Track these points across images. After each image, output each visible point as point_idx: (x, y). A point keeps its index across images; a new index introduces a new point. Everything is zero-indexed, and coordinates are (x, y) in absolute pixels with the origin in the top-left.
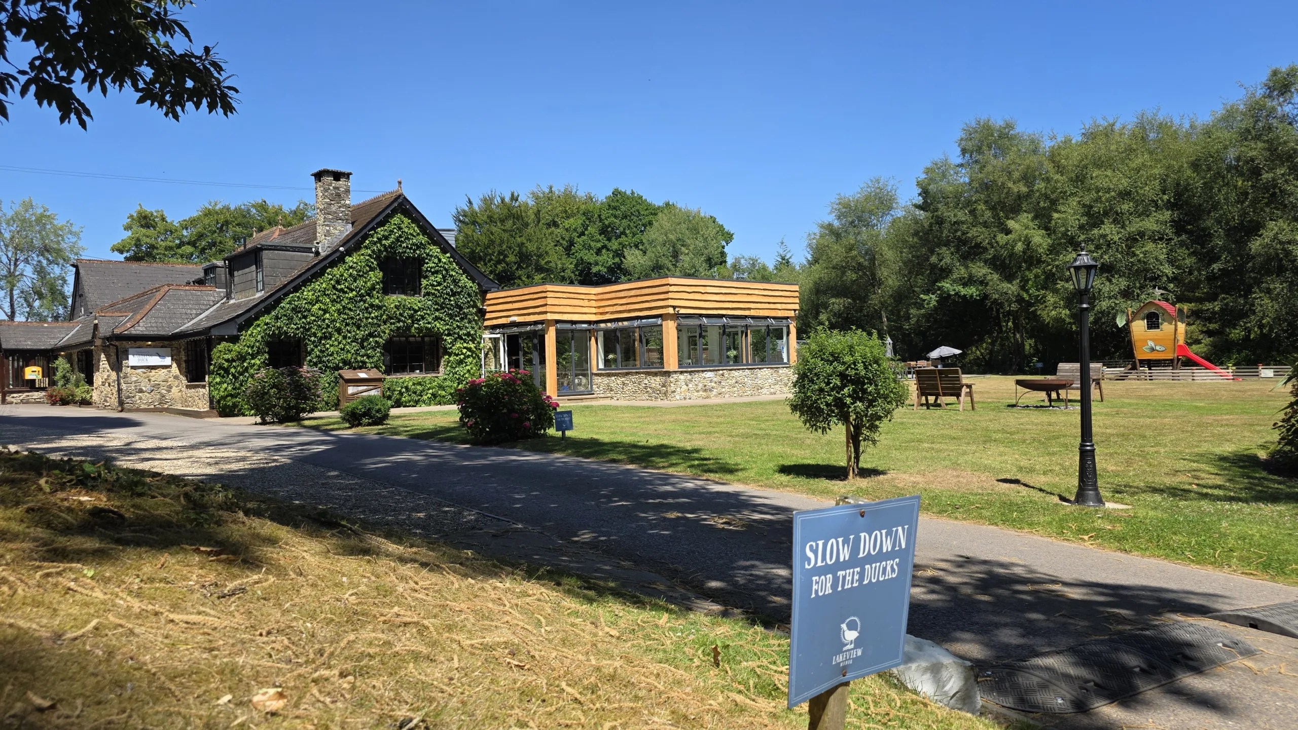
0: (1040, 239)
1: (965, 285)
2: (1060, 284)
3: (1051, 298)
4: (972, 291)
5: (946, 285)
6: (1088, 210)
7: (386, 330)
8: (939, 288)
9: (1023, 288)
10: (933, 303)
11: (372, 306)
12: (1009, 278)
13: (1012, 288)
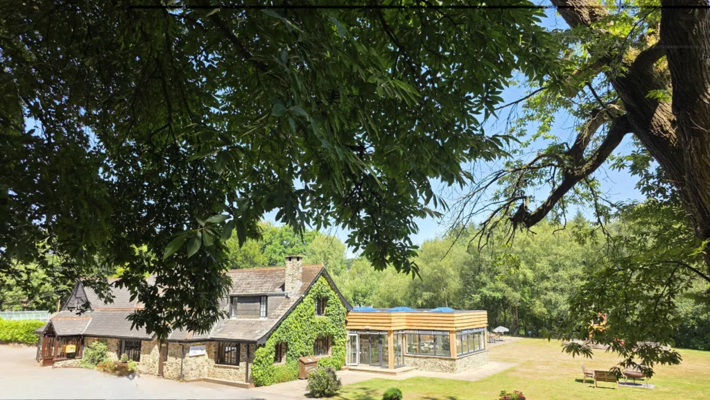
0: (530, 275)
1: (493, 291)
2: (542, 296)
3: (538, 302)
4: (498, 295)
5: (484, 290)
6: (551, 263)
7: (315, 335)
8: (480, 292)
9: (523, 295)
10: (478, 300)
11: (312, 323)
12: (515, 290)
13: (518, 295)
